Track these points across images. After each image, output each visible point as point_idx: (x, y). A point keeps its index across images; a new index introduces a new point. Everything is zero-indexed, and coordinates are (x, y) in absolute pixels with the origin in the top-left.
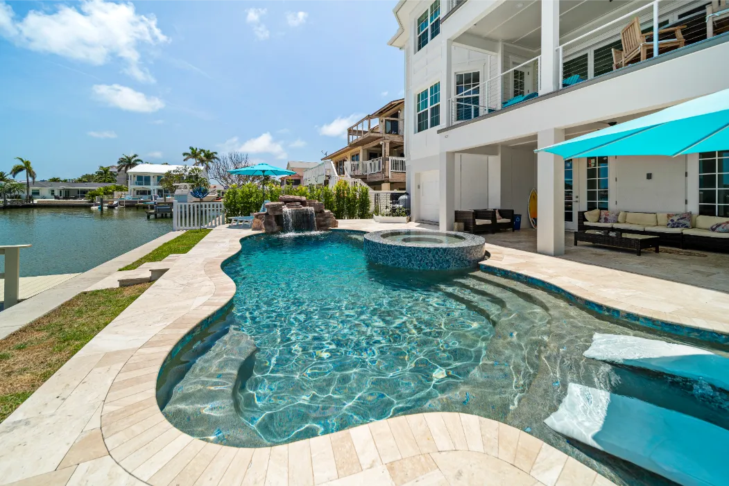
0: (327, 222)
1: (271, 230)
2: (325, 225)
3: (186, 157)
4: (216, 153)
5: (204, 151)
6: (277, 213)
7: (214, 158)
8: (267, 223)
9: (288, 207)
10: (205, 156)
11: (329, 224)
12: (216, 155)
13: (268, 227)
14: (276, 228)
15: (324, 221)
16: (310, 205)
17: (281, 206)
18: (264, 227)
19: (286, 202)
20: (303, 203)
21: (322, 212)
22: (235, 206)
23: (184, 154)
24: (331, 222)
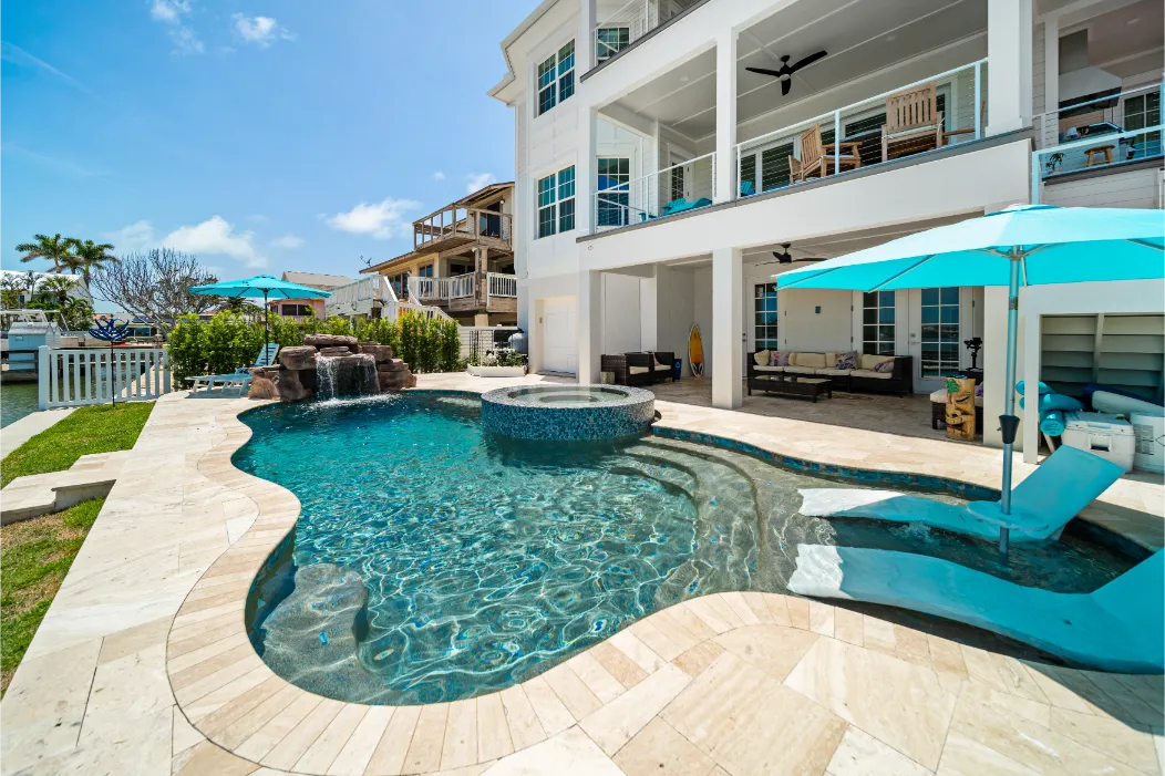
0: (398, 379)
1: (291, 397)
2: (394, 385)
3: (26, 253)
4: (107, 246)
5: (77, 243)
6: (305, 366)
7: (102, 258)
8: (285, 386)
9: (325, 354)
10: (81, 251)
11: (401, 382)
12: (107, 252)
13: (286, 392)
14: (302, 394)
15: (391, 377)
16: (365, 351)
17: (311, 353)
18: (276, 391)
19: (320, 346)
20: (353, 348)
21: (387, 362)
22: (197, 355)
23: (21, 248)
24: (404, 378)
